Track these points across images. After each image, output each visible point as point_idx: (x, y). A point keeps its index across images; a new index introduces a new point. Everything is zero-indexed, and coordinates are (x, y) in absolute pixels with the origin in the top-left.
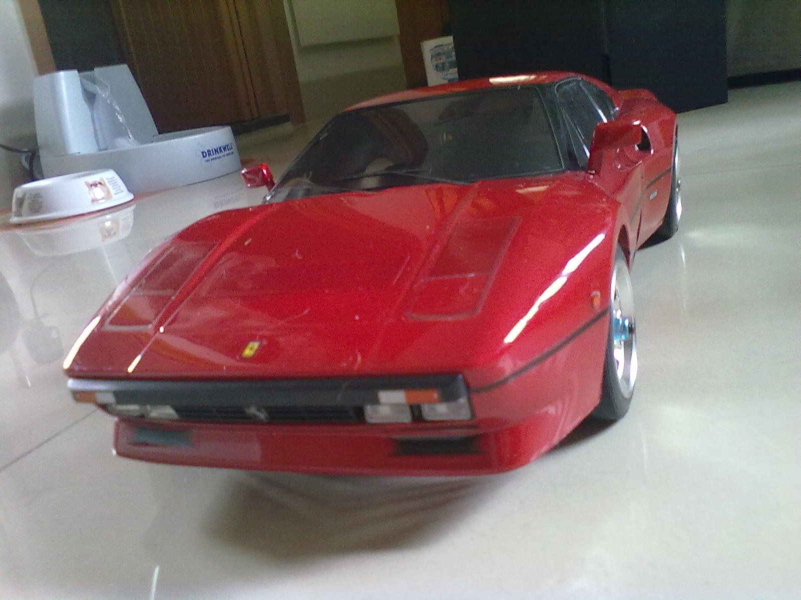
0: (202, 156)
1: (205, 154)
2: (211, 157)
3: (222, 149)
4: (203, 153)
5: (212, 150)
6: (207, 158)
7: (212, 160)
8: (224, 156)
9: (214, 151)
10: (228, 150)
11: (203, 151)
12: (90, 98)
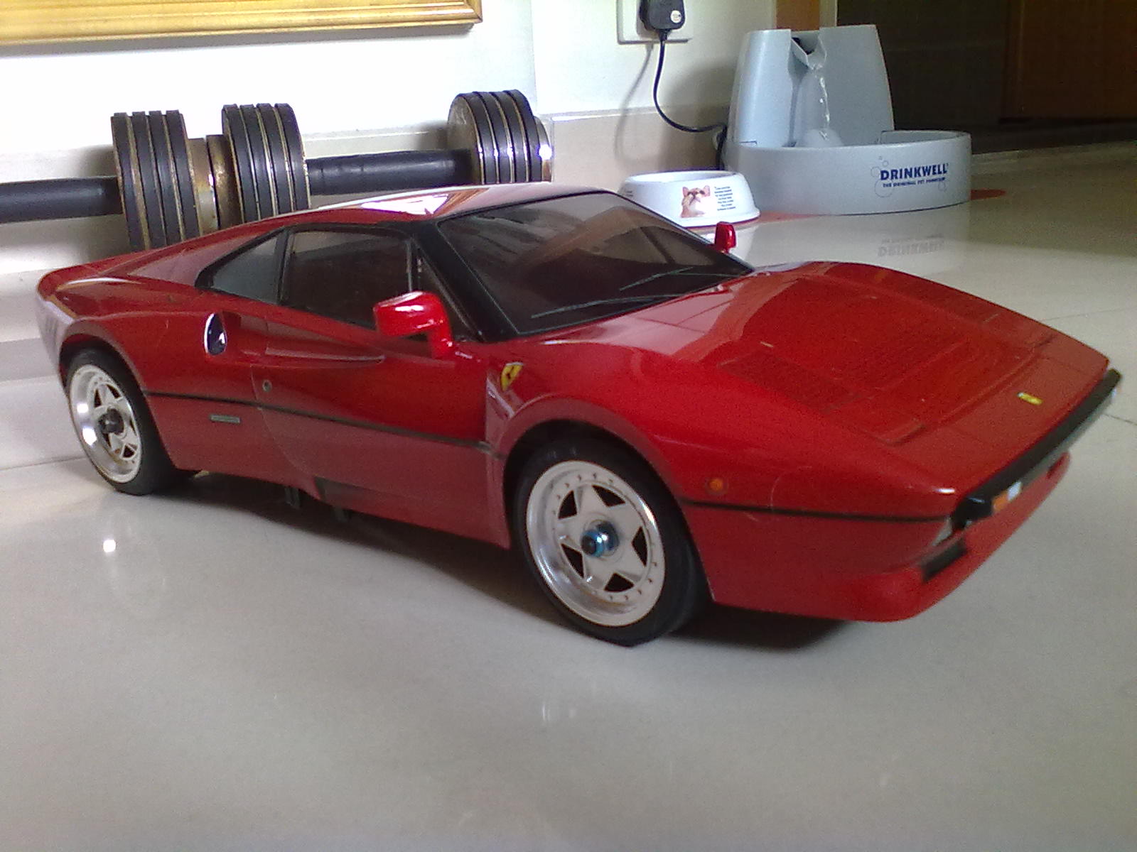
0: (880, 177)
1: (885, 175)
2: (895, 181)
3: (921, 172)
4: (883, 172)
5: (901, 170)
6: (888, 181)
7: (895, 185)
8: (920, 182)
9: (903, 172)
10: (934, 173)
11: (883, 169)
12: (799, 69)
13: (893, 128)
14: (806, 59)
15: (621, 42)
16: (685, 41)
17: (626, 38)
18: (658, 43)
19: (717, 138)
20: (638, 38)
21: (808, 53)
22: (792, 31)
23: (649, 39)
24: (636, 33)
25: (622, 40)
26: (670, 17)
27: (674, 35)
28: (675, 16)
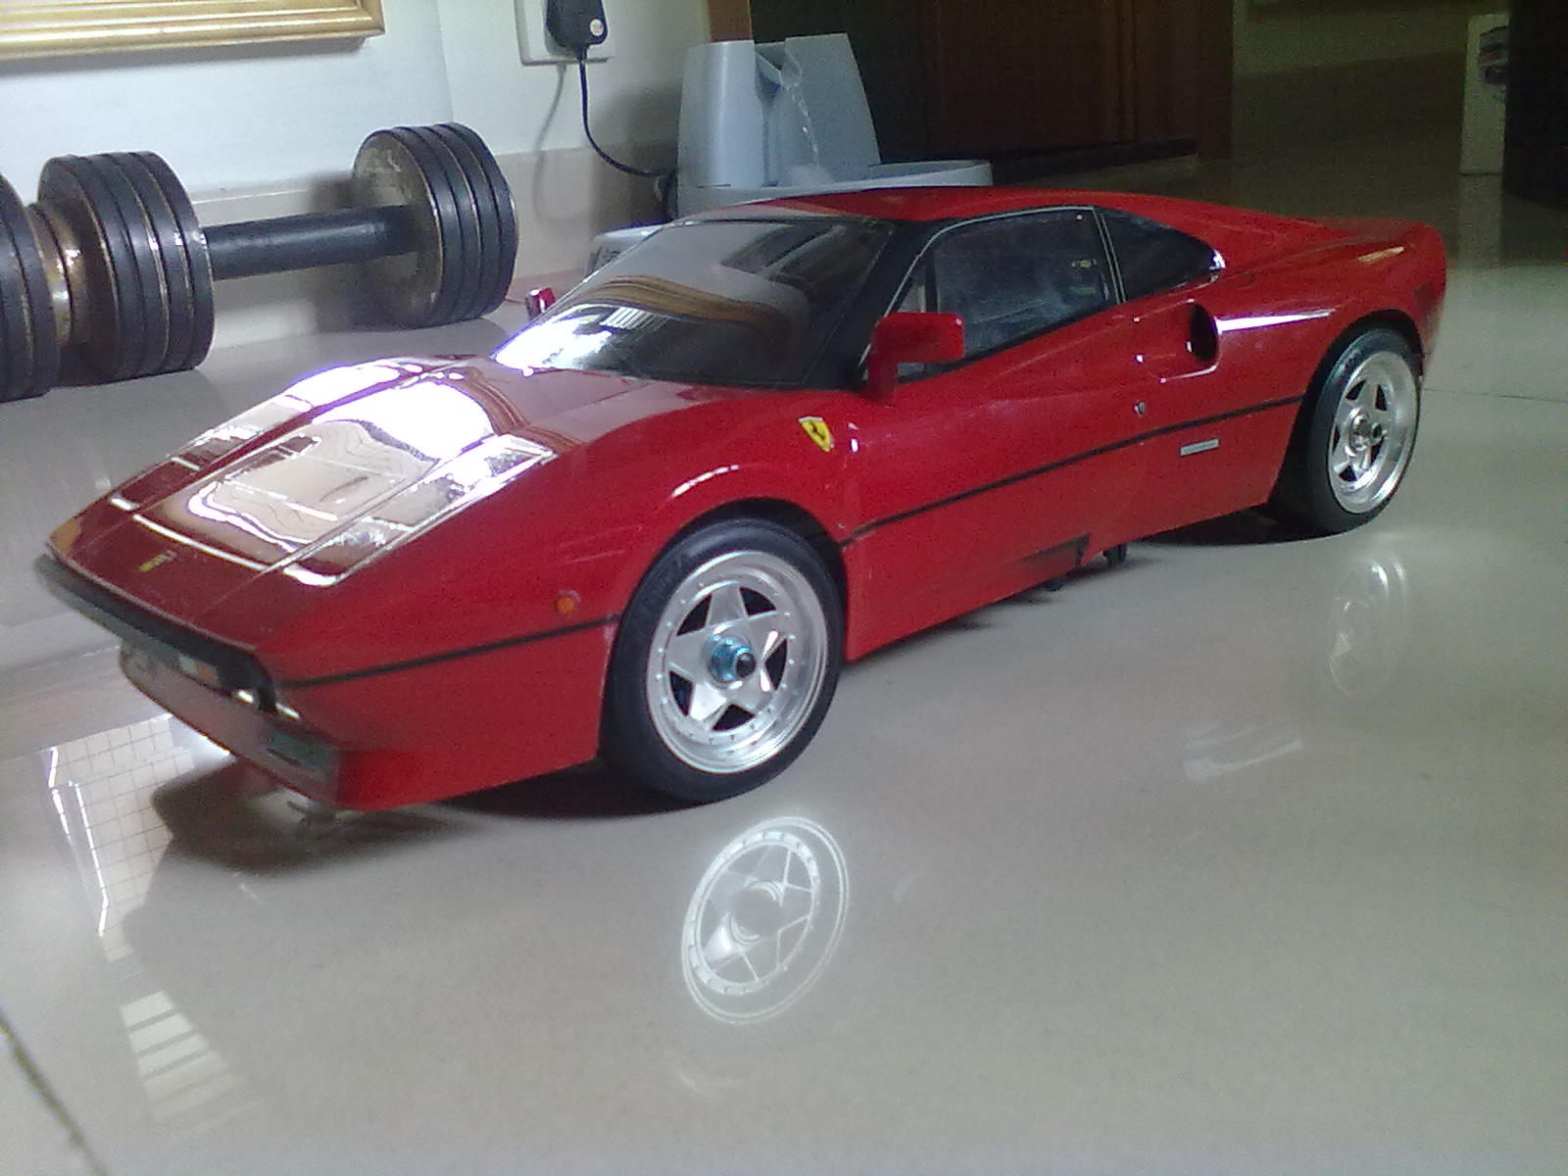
12: (769, 90)
13: (879, 160)
14: (779, 77)
15: (526, 63)
16: (604, 60)
17: (534, 57)
18: (574, 62)
19: (659, 184)
20: (548, 57)
21: (780, 69)
22: (756, 43)
23: (562, 58)
24: (545, 49)
25: (526, 59)
26: (589, 29)
27: (593, 51)
28: (595, 27)
